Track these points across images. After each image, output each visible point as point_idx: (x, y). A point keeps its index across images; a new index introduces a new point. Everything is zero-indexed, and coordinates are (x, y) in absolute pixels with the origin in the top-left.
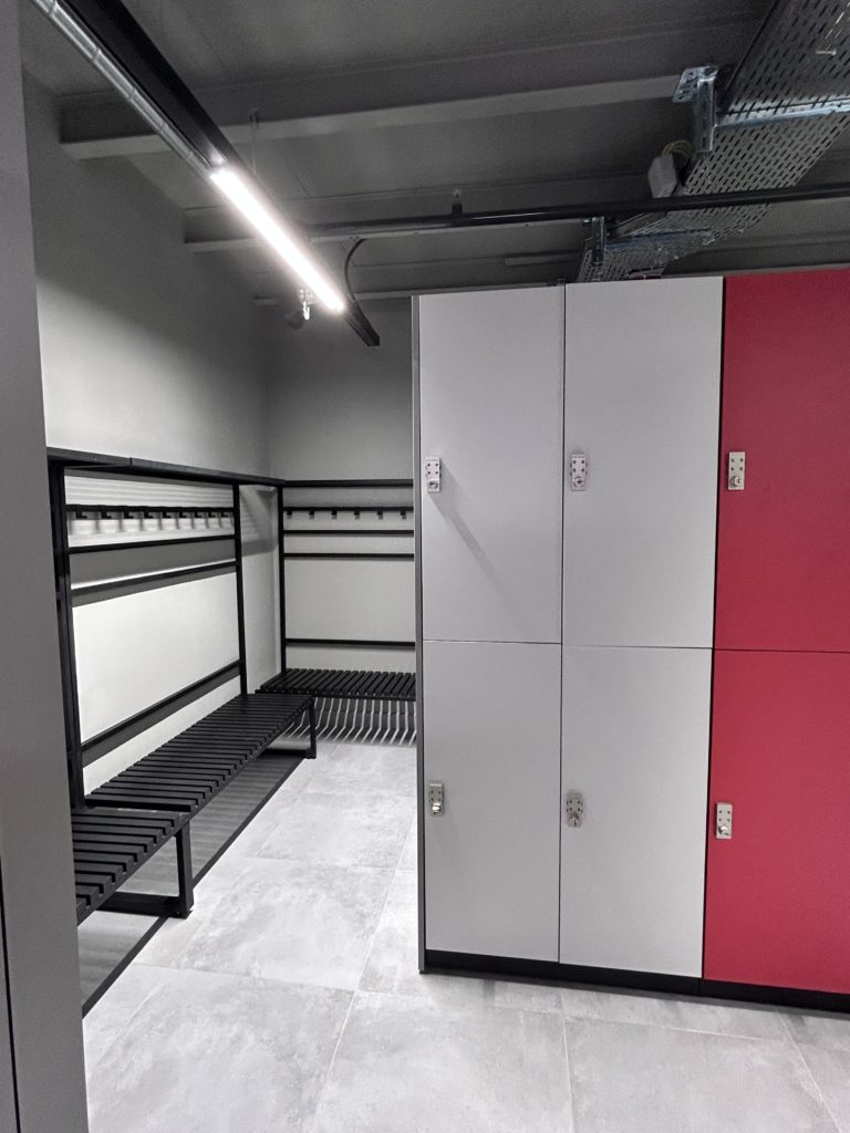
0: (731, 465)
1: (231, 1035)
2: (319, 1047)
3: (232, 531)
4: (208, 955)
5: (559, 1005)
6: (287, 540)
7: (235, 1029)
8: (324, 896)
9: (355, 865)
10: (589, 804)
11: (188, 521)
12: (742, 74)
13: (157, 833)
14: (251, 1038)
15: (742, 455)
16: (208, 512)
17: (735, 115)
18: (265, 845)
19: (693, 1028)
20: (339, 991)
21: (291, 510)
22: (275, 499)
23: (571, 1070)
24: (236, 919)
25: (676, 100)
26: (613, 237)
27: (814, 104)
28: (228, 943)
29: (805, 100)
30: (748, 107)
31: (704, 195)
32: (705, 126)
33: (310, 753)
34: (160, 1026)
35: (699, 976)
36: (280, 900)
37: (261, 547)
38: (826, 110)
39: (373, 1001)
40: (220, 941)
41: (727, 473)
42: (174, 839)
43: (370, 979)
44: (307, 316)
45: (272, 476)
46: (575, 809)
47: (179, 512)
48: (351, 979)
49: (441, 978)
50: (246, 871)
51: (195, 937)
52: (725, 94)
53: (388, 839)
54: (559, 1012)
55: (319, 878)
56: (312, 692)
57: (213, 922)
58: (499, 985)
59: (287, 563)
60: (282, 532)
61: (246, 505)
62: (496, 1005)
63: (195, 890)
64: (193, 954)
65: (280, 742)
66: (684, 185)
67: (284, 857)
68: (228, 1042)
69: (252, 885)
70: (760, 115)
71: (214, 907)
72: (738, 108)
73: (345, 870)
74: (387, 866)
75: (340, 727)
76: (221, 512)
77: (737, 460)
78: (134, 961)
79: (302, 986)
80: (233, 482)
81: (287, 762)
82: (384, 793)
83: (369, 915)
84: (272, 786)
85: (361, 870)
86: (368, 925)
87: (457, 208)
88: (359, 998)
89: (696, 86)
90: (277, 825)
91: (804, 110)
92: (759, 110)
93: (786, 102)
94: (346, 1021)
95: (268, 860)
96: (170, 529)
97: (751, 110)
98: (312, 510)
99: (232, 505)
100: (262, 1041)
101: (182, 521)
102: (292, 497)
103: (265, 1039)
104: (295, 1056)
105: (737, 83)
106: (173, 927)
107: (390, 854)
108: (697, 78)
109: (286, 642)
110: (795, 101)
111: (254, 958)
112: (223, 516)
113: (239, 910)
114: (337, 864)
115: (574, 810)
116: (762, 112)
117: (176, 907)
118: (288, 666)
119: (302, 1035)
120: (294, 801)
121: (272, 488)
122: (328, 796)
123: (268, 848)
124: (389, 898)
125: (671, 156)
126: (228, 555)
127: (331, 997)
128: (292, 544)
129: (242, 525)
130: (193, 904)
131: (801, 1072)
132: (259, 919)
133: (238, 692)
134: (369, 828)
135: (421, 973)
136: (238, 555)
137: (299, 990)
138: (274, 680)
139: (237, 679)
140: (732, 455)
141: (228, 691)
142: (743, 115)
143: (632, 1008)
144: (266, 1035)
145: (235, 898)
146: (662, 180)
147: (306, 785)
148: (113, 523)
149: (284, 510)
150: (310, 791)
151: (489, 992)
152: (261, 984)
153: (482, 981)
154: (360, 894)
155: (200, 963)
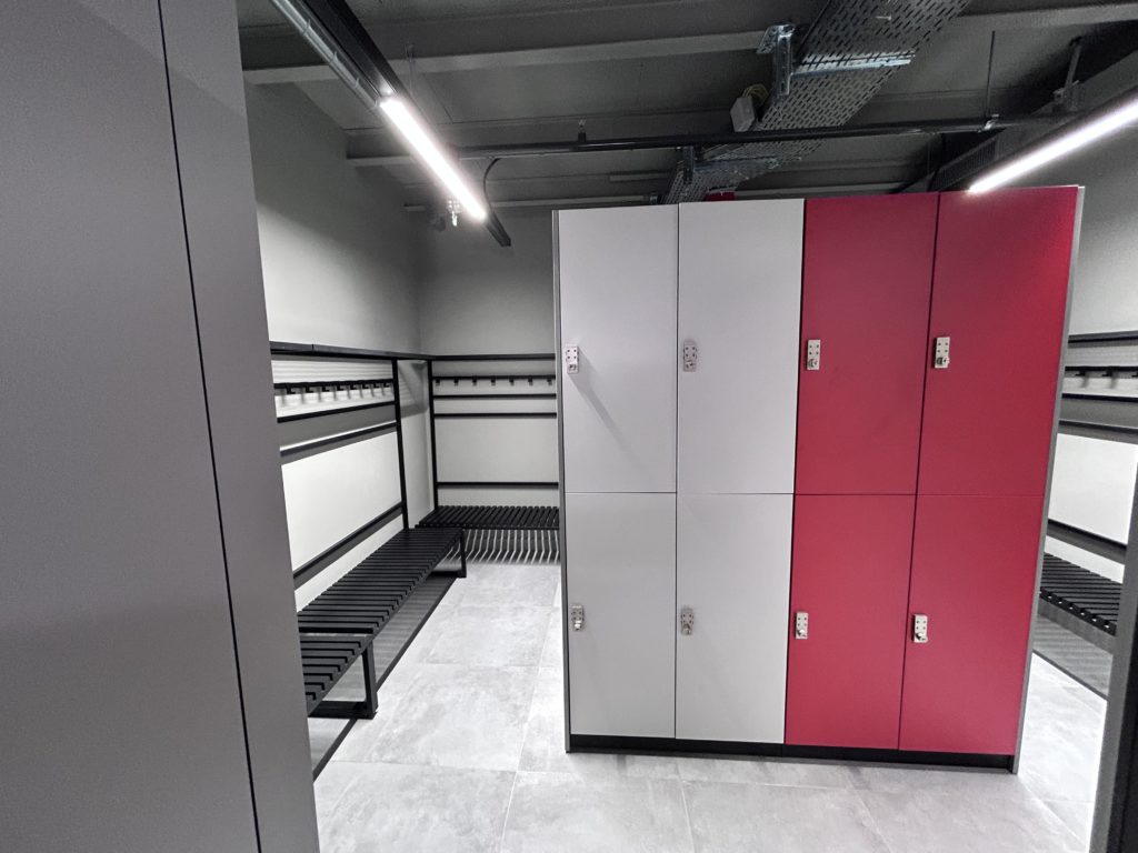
0: (810, 350)
1: (420, 816)
2: (492, 822)
3: (392, 398)
4: (393, 749)
5: (677, 771)
6: (436, 403)
7: (422, 812)
8: (483, 693)
9: (506, 666)
10: (697, 616)
11: (357, 392)
12: (816, 33)
13: (348, 654)
14: (436, 818)
15: (818, 342)
16: (374, 383)
17: (807, 66)
18: (432, 653)
19: (779, 782)
20: (503, 773)
21: (439, 379)
22: (425, 370)
23: (691, 824)
24: (415, 716)
25: (759, 52)
26: (701, 162)
27: (868, 59)
28: (410, 737)
29: (862, 55)
30: (817, 60)
31: (775, 130)
32: (784, 75)
33: (462, 574)
34: (359, 814)
35: (782, 742)
36: (449, 698)
37: (416, 409)
38: (877, 64)
39: (531, 779)
40: (402, 737)
41: (806, 356)
42: (360, 658)
43: (528, 761)
44: (455, 223)
45: (423, 353)
46: (688, 621)
47: (350, 385)
48: (511, 761)
49: (583, 756)
50: (417, 676)
51: (381, 735)
52: (800, 49)
53: (530, 643)
54: (677, 777)
55: (478, 678)
56: (461, 525)
57: (396, 721)
58: (629, 758)
59: (437, 421)
60: (432, 397)
61: (403, 376)
62: (629, 775)
63: (379, 693)
64: (381, 750)
65: (443, 566)
66: (760, 120)
67: (449, 662)
68: (417, 823)
69: (424, 687)
70: (826, 66)
71: (394, 708)
72: (810, 60)
73: (498, 670)
74: (532, 665)
75: (483, 551)
76: (382, 383)
77: (814, 346)
78: (332, 758)
79: (473, 771)
80: (393, 359)
81: (444, 582)
82: (523, 604)
83: (521, 706)
84: (433, 602)
85: (511, 669)
86: (521, 715)
87: (582, 137)
88: (520, 777)
89: (776, 41)
90: (440, 634)
91: (860, 63)
92: (827, 62)
93: (846, 57)
94: (511, 798)
95: (435, 666)
96: (344, 399)
97: (819, 62)
98: (456, 379)
99: (391, 377)
100: (445, 820)
101: (352, 392)
102: (439, 368)
103: (448, 818)
104: (473, 831)
105: (810, 40)
106: (362, 727)
107: (533, 655)
108: (778, 34)
109: (437, 485)
110: (854, 56)
111: (432, 749)
112: (385, 386)
113: (415, 709)
114: (493, 665)
115: (686, 623)
116: (829, 64)
117: (364, 710)
118: (440, 504)
119: (477, 813)
120: (453, 613)
121: (423, 362)
122: (478, 609)
123: (434, 655)
124: (535, 692)
125: (750, 97)
126: (390, 417)
127: (498, 778)
128: (440, 407)
129: (401, 392)
130: (377, 707)
131: (863, 812)
132: (434, 715)
133: (402, 527)
134: (514, 634)
135: (567, 752)
136: (398, 417)
137: (470, 774)
138: (429, 517)
139: (401, 517)
140: (810, 343)
141: (394, 527)
142: (814, 66)
143: (732, 770)
144: (447, 814)
145: (412, 699)
146: (742, 117)
147: (460, 600)
148: (297, 397)
149: (434, 379)
150: (463, 605)
151: (622, 765)
152: (440, 772)
153: (615, 756)
154: (512, 690)
155: (388, 757)
